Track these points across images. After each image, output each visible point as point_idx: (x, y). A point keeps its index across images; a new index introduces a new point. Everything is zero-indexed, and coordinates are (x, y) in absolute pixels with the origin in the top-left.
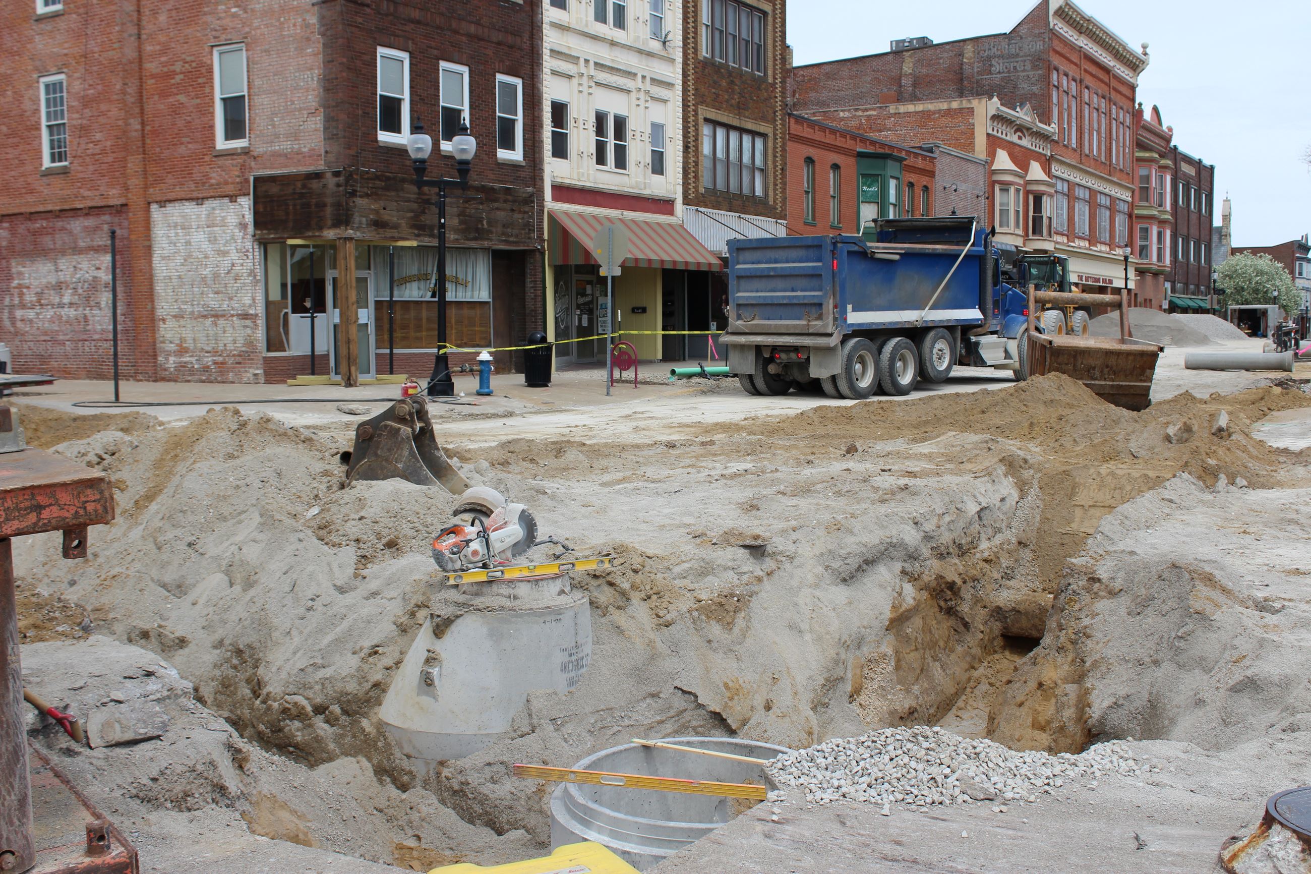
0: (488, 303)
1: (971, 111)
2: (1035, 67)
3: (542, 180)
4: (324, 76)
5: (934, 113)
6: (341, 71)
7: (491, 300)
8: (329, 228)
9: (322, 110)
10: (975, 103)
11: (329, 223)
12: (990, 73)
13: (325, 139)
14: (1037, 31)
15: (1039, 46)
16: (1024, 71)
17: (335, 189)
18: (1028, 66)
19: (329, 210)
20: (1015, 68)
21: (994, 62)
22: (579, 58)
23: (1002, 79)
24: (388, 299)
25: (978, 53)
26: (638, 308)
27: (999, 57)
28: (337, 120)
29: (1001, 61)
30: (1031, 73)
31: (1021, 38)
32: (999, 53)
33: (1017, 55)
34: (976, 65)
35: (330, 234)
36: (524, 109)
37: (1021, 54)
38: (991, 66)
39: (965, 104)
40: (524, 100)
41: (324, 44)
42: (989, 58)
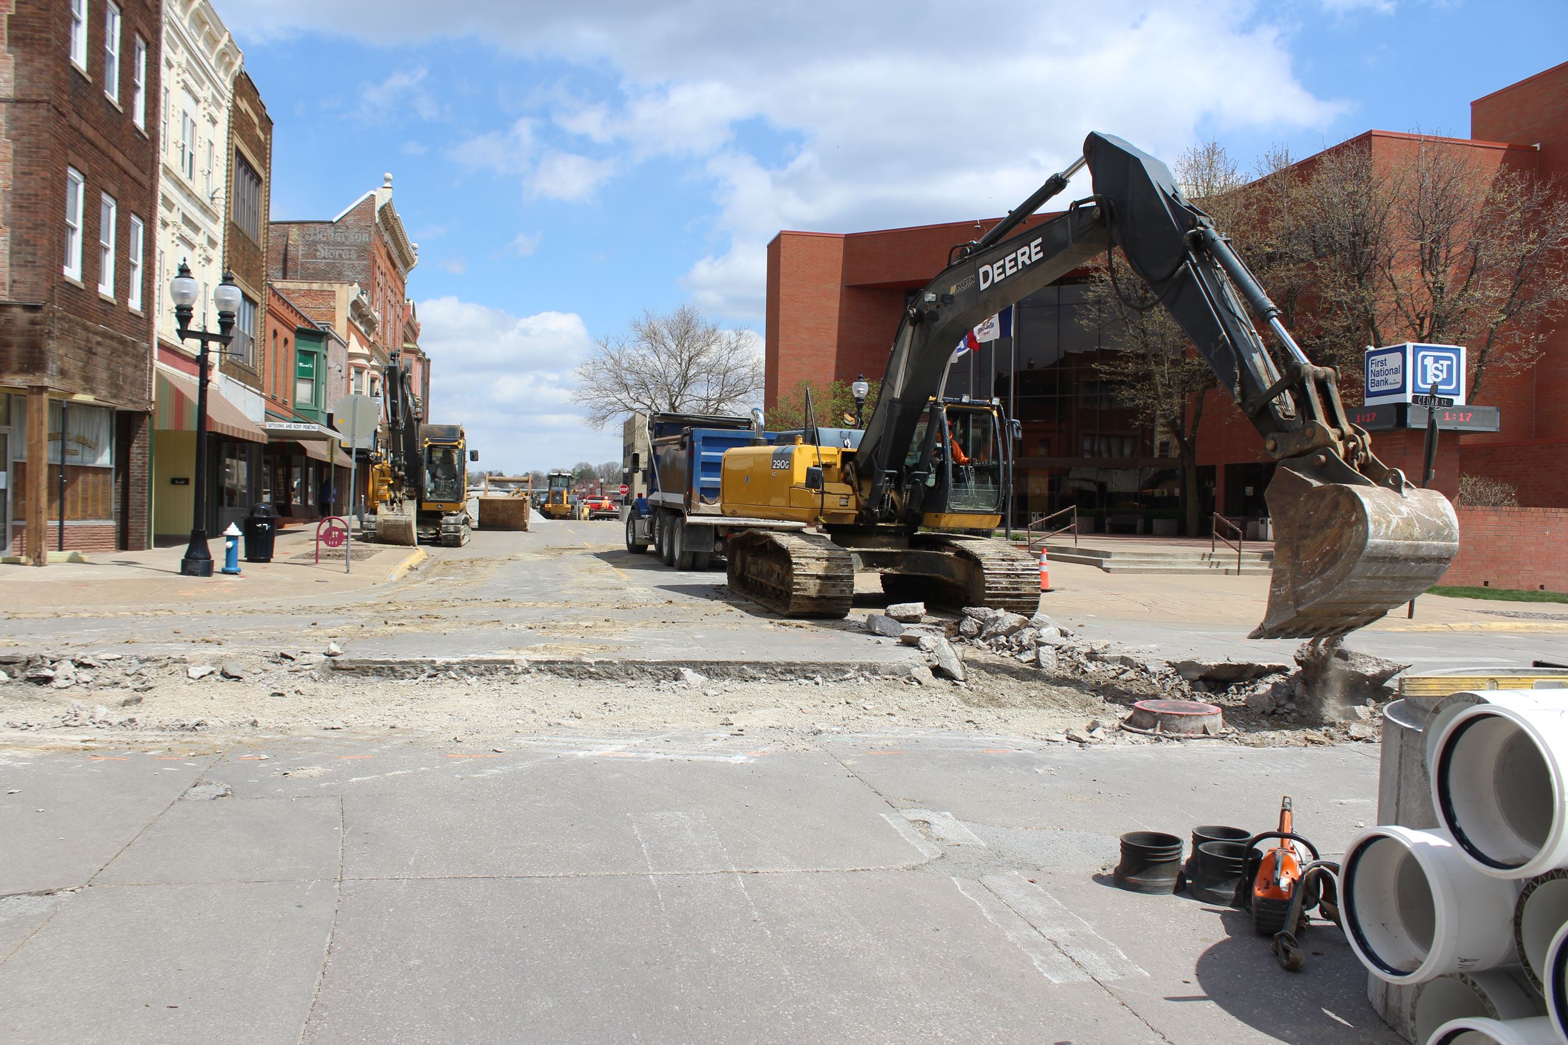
0: (111, 469)
1: (332, 294)
2: (360, 257)
3: (152, 335)
4: (15, 190)
5: (294, 292)
6: (44, 188)
7: (113, 466)
8: (15, 373)
9: (9, 230)
10: (336, 287)
11: (15, 366)
12: (315, 257)
13: (11, 265)
14: (363, 224)
15: (365, 237)
16: (349, 259)
17: (28, 326)
18: (354, 256)
19: (15, 352)
20: (340, 255)
21: (319, 247)
22: (174, 205)
23: (327, 264)
24: (59, 463)
25: (303, 237)
26: (180, 480)
27: (324, 243)
28: (35, 245)
29: (326, 247)
30: (356, 263)
31: (347, 228)
32: (325, 239)
33: (343, 244)
34: (301, 248)
35: (18, 381)
36: (144, 255)
37: (347, 243)
38: (316, 250)
39: (326, 287)
40: (144, 245)
41: (15, 151)
42: (315, 243)
